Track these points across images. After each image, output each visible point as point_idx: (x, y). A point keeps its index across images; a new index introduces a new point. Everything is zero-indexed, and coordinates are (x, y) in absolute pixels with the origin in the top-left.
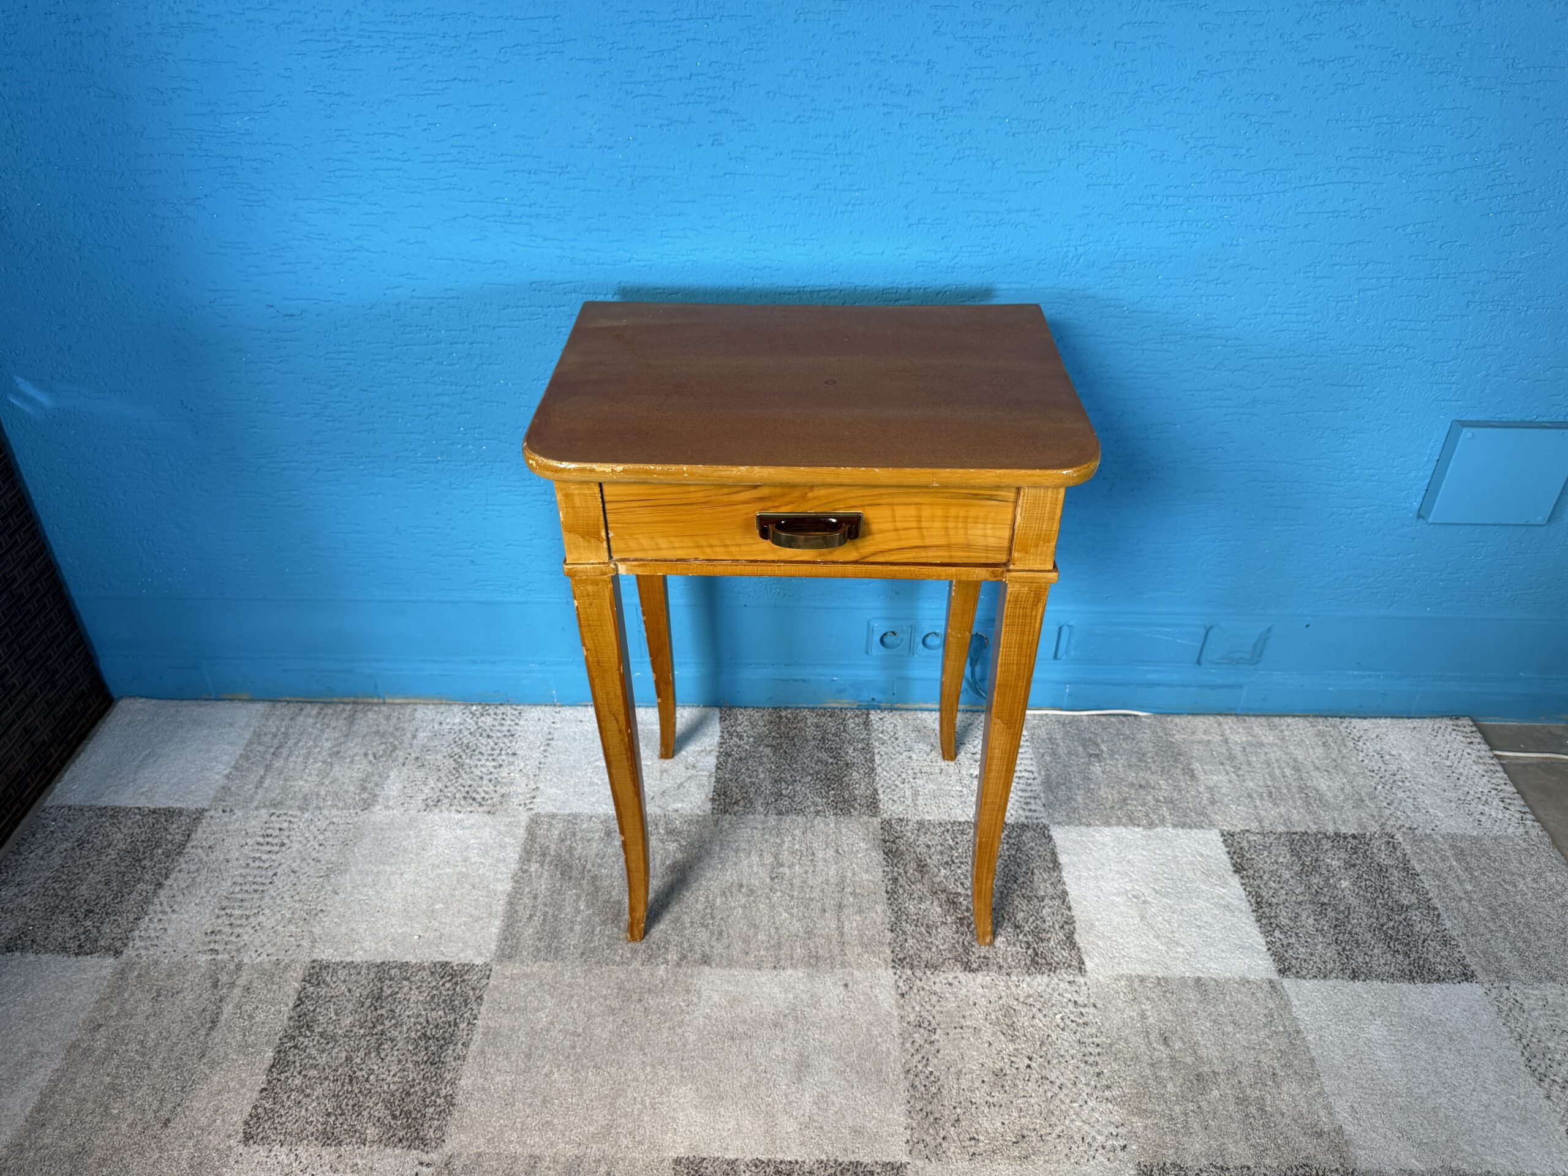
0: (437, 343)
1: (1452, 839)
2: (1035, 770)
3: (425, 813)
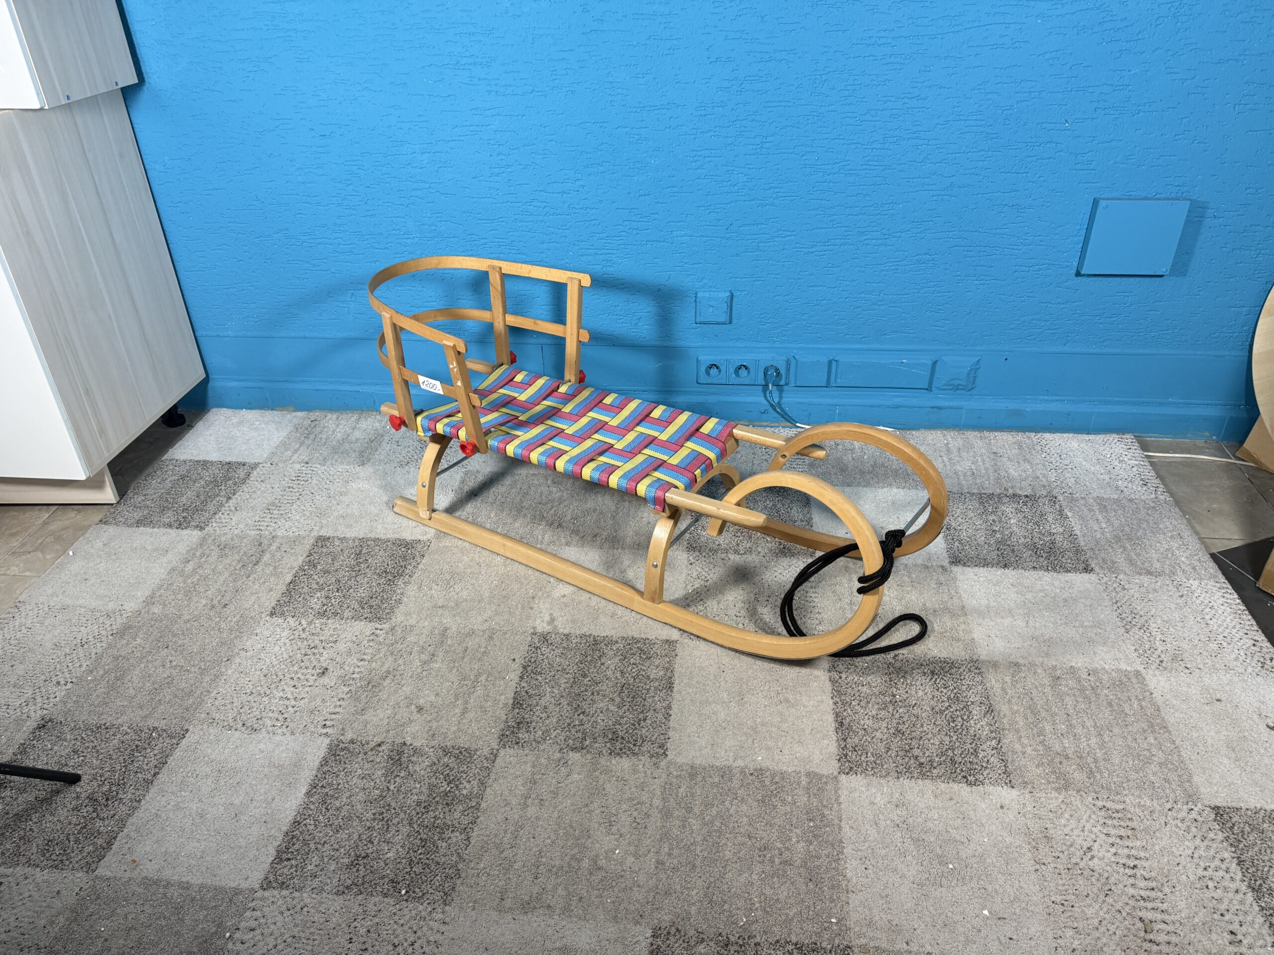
0: (413, 153)
1: (1099, 500)
3: (399, 468)
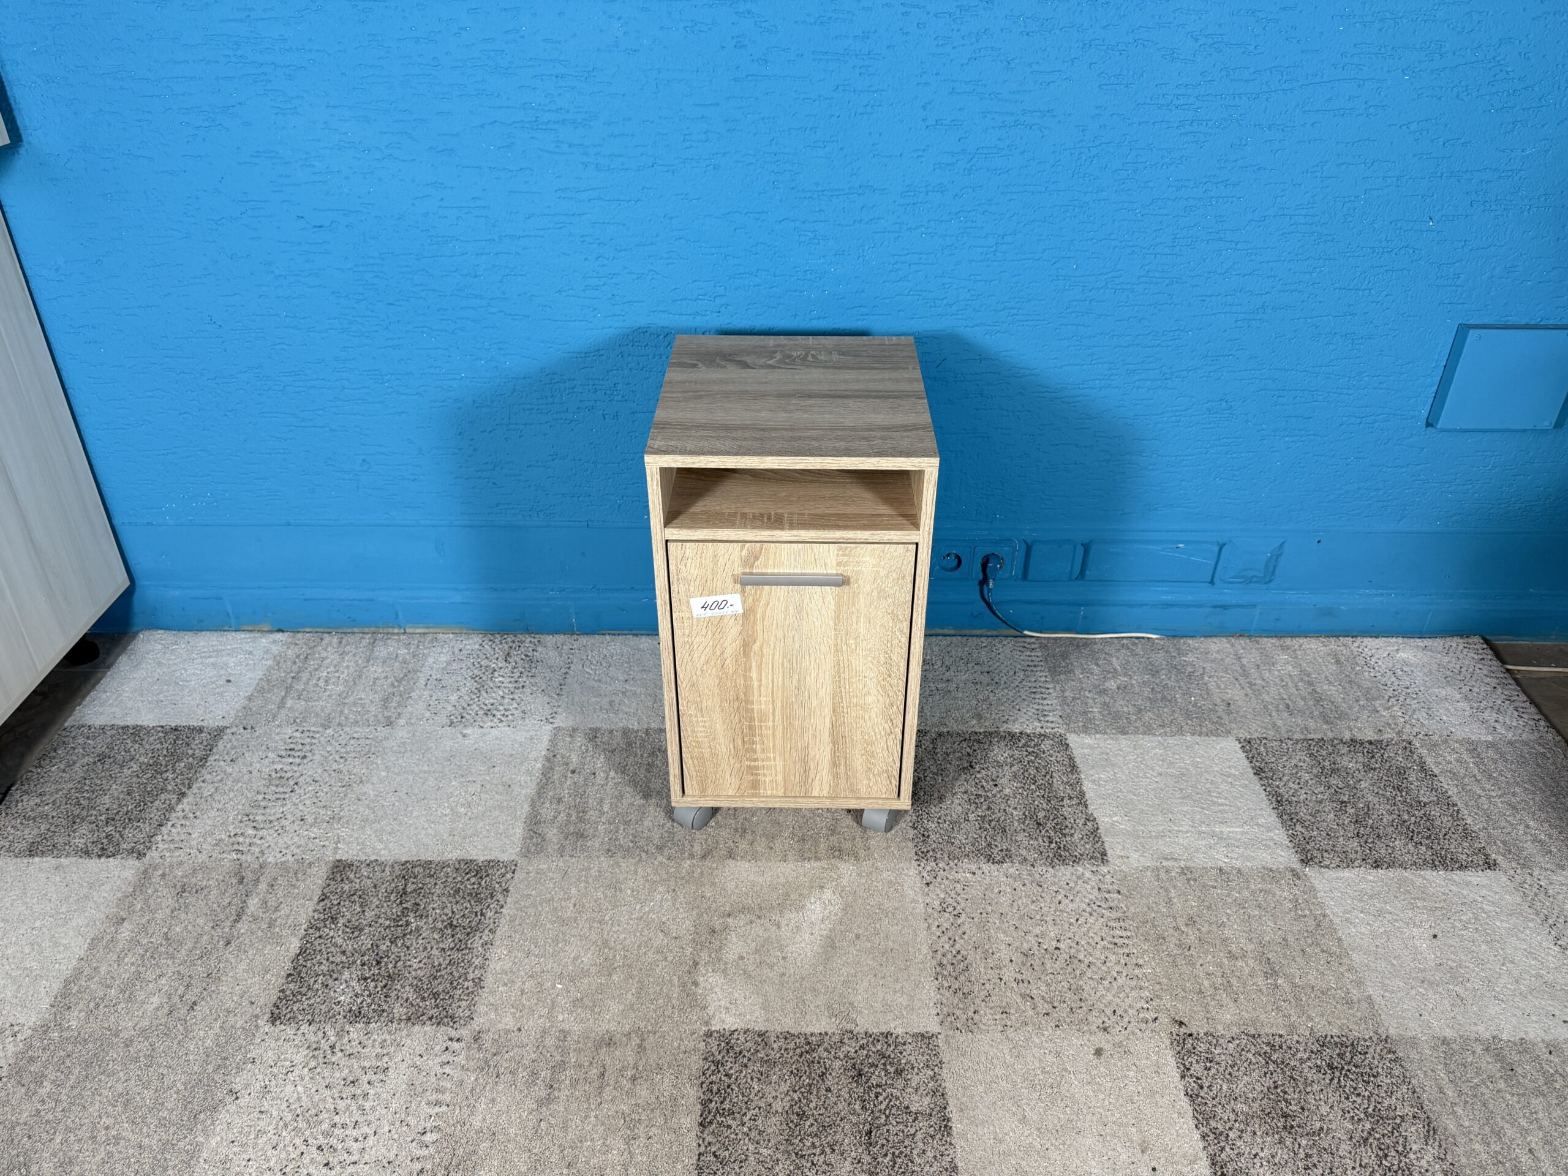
0: (463, 254)
1: (1467, 744)
2: (1051, 686)
3: (448, 728)
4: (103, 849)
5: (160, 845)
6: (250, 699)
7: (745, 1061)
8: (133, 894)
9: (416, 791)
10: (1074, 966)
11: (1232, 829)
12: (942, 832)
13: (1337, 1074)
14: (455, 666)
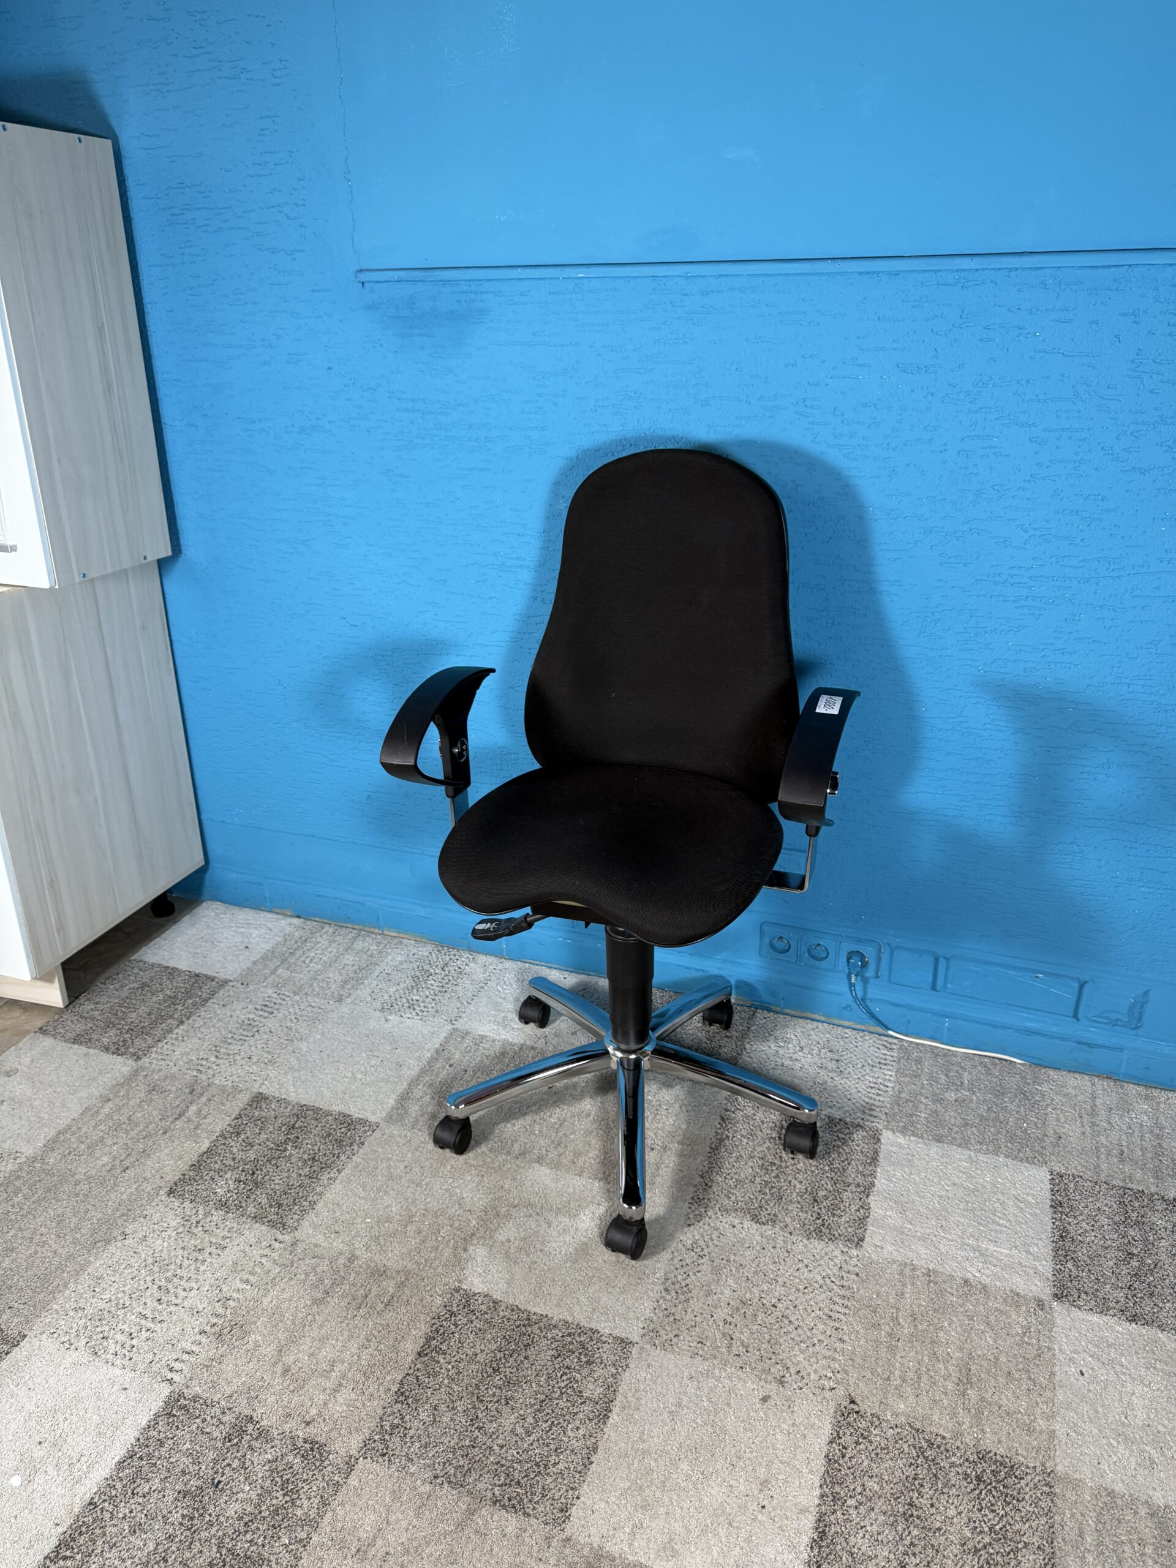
2: (890, 1085)
3: (378, 1012)
4: (118, 1049)
5: (153, 1055)
6: (255, 963)
7: (474, 1318)
8: (122, 1085)
9: (335, 1055)
10: (783, 1325)
11: (998, 1249)
12: (725, 1186)
13: (982, 1486)
14: (405, 966)
